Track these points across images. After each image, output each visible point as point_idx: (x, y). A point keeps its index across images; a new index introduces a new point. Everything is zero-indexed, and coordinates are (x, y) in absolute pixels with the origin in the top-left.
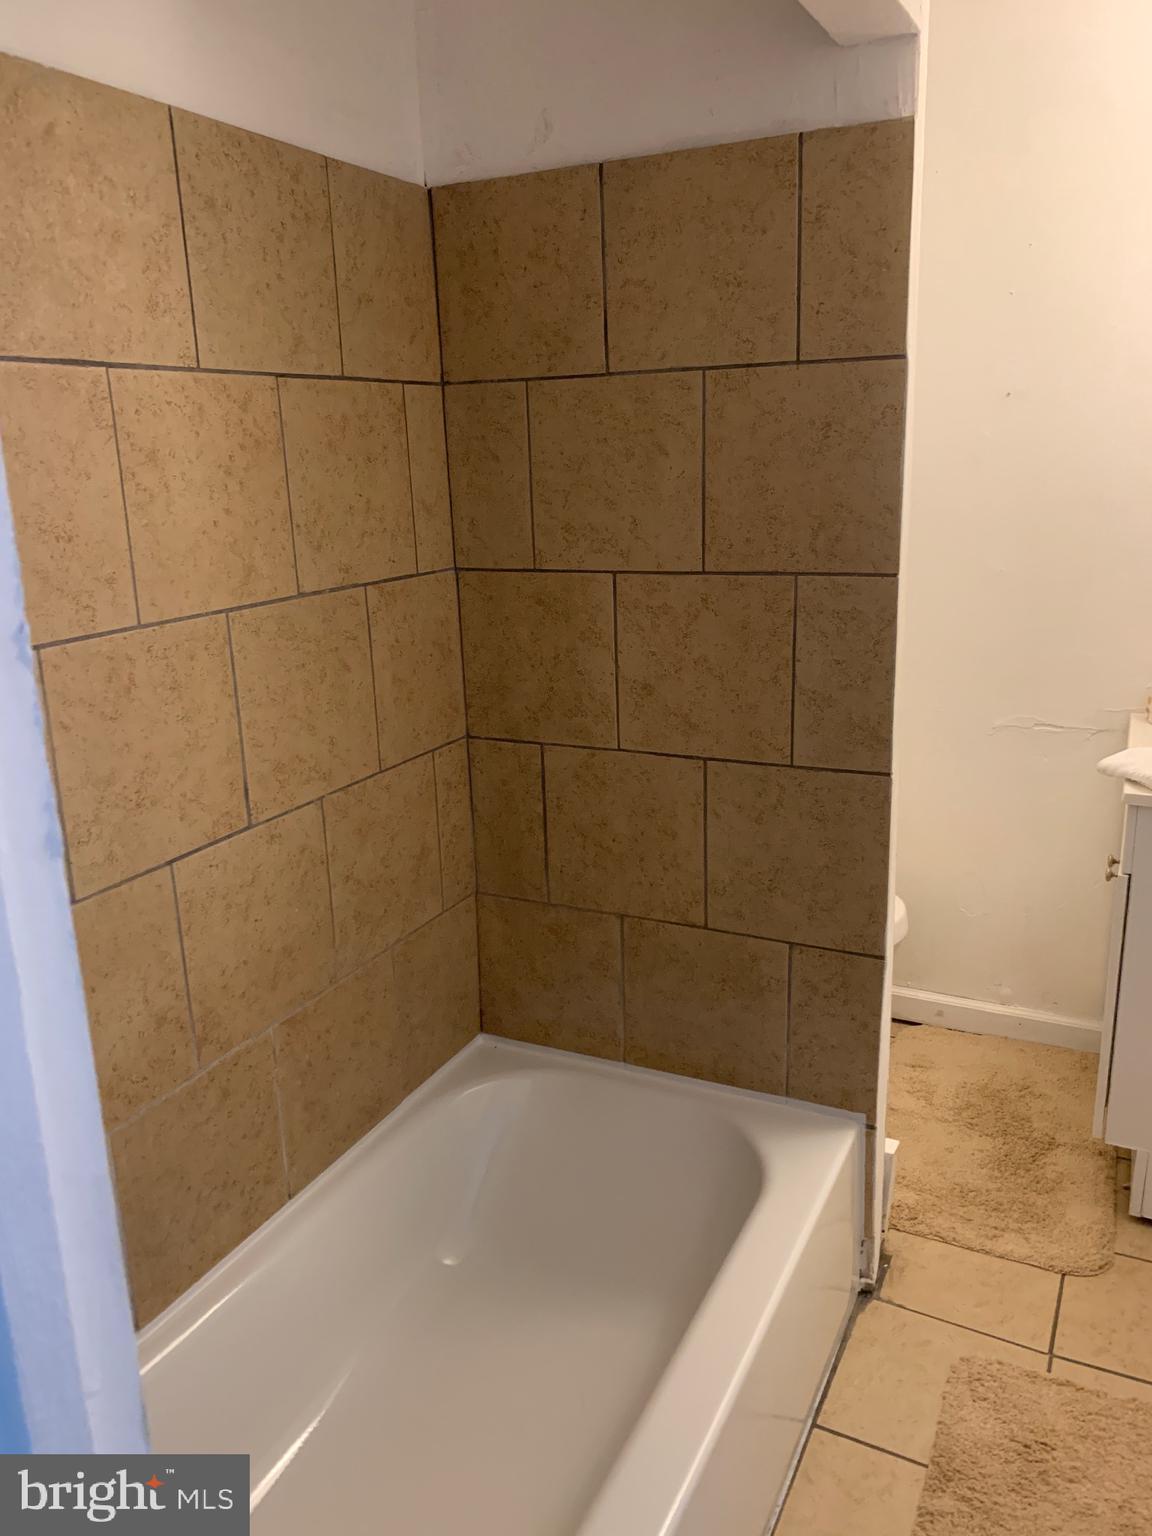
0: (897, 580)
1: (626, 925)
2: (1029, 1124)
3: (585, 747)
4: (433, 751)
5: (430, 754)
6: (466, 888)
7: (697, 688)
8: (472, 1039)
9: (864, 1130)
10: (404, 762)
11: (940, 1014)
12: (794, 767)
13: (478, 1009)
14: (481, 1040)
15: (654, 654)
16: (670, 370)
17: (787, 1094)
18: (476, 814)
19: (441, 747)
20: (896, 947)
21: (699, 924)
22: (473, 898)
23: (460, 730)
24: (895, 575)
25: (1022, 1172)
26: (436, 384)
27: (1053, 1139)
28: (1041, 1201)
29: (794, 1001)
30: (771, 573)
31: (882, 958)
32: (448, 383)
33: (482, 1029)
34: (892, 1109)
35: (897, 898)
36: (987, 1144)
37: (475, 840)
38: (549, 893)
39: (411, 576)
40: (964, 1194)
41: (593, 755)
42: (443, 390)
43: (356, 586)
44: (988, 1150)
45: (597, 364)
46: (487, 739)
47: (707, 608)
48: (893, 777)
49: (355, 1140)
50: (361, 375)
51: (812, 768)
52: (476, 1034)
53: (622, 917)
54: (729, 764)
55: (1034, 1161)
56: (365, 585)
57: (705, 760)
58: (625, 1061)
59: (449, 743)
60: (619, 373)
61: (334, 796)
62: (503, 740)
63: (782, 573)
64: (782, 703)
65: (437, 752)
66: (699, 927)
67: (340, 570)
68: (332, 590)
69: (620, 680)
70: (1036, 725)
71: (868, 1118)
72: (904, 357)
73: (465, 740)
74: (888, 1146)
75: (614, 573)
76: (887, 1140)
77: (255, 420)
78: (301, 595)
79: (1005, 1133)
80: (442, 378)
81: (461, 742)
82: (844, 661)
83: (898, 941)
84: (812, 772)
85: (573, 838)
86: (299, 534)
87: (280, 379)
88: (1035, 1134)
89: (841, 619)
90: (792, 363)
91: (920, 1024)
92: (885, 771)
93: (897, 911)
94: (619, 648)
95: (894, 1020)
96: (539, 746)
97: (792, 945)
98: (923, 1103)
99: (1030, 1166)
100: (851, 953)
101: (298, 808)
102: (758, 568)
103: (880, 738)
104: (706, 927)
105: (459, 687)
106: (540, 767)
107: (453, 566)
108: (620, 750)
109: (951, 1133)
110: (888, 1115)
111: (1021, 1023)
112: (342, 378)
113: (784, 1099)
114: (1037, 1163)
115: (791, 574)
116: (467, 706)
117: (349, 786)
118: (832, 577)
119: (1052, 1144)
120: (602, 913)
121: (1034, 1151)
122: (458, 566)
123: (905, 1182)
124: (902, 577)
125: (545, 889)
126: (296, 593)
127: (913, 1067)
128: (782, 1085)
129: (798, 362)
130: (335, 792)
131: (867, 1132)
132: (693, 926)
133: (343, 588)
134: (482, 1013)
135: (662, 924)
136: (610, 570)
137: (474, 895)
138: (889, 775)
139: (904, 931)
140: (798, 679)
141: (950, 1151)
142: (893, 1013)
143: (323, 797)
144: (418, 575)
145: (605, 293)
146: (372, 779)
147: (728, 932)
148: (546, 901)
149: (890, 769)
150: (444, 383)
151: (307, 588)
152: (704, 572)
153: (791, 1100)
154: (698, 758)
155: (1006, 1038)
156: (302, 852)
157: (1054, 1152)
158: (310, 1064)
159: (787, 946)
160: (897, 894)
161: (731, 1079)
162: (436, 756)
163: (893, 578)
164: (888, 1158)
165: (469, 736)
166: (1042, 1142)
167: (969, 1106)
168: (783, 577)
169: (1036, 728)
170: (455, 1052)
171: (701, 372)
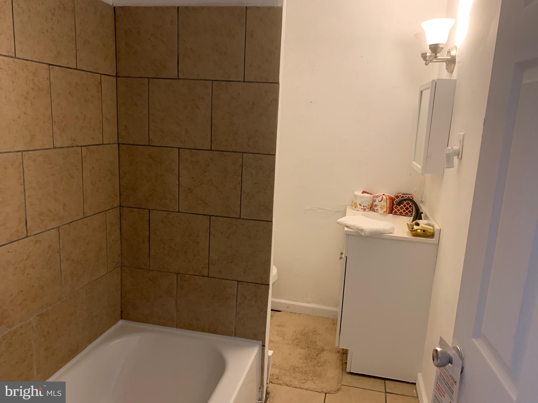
0: (275, 156)
1: (179, 277)
2: (316, 343)
3: (165, 211)
4: (106, 211)
5: (105, 212)
6: (117, 264)
7: (208, 191)
8: (117, 322)
9: (261, 347)
10: (94, 215)
11: (288, 307)
12: (241, 219)
13: (120, 310)
14: (121, 322)
15: (193, 178)
16: (201, 80)
17: (235, 336)
18: (122, 236)
19: (109, 210)
20: (273, 284)
21: (206, 275)
22: (119, 268)
23: (117, 203)
24: (275, 155)
25: (313, 360)
26: (114, 76)
27: (323, 348)
28: (319, 369)
29: (238, 302)
30: (234, 152)
31: (268, 285)
32: (119, 77)
33: (122, 318)
34: (271, 341)
35: (274, 267)
36: (302, 351)
37: (122, 246)
38: (150, 266)
39: (100, 145)
40: (294, 369)
41: (169, 214)
42: (117, 79)
43: (77, 146)
44: (303, 353)
45: (175, 75)
46: (128, 207)
47: (213, 163)
48: (273, 222)
49: (66, 363)
50: (84, 69)
51: (247, 219)
52: (119, 320)
53: (177, 274)
54: (219, 218)
55: (317, 356)
56: (81, 146)
57: (210, 216)
58: (176, 327)
59: (113, 208)
60: (182, 79)
61: (64, 226)
62: (134, 208)
63: (238, 152)
64: (237, 196)
65: (108, 211)
66: (206, 276)
67: (71, 140)
68: (67, 147)
69: (180, 186)
70: (319, 209)
71: (262, 343)
72: (278, 83)
73: (119, 207)
74: (270, 353)
75: (179, 148)
76: (269, 351)
77: (39, 80)
78: (55, 148)
79: (308, 347)
80: (116, 74)
81: (117, 208)
82: (258, 183)
83: (274, 281)
84: (247, 221)
85: (160, 245)
86: (55, 125)
87: (50, 66)
88: (318, 347)
89: (257, 169)
90: (242, 81)
91: (281, 311)
92: (271, 220)
93: (274, 271)
94: (180, 175)
95: (272, 310)
96: (148, 210)
97: (238, 281)
98: (281, 338)
99: (316, 357)
100: (258, 284)
101: (49, 230)
102: (230, 150)
103: (269, 209)
104: (208, 277)
105: (117, 187)
106: (148, 217)
107: (117, 142)
108: (179, 212)
109: (291, 348)
110: (269, 342)
111: (314, 309)
112: (76, 69)
113: (234, 337)
114: (318, 356)
115: (241, 152)
116: (120, 195)
117: (70, 223)
118: (254, 155)
119: (323, 350)
120: (170, 272)
121: (317, 353)
122: (119, 142)
123: (275, 366)
124: (277, 155)
125: (148, 264)
126: (52, 147)
127: (279, 326)
128: (233, 332)
129: (244, 81)
130: (64, 225)
131: (262, 348)
132: (204, 276)
133: (72, 147)
134: (122, 312)
135: (192, 276)
136: (177, 147)
137: (120, 267)
138: (272, 221)
139: (276, 278)
140: (243, 188)
141: (290, 354)
142: (271, 308)
143: (59, 226)
144: (103, 144)
145: (178, 51)
146: (81, 220)
147: (216, 278)
148: (148, 268)
149: (272, 220)
150: (117, 76)
151: (58, 145)
152: (211, 150)
153: (236, 338)
154: (208, 215)
155: (309, 315)
156: (49, 247)
157: (324, 352)
158: (48, 332)
159: (237, 282)
160: (274, 264)
161: (215, 332)
162: (107, 213)
163: (274, 156)
164: (269, 357)
165: (120, 206)
166: (320, 350)
167: (297, 339)
168: (238, 153)
169: (319, 210)
170: (110, 327)
171: (211, 81)
